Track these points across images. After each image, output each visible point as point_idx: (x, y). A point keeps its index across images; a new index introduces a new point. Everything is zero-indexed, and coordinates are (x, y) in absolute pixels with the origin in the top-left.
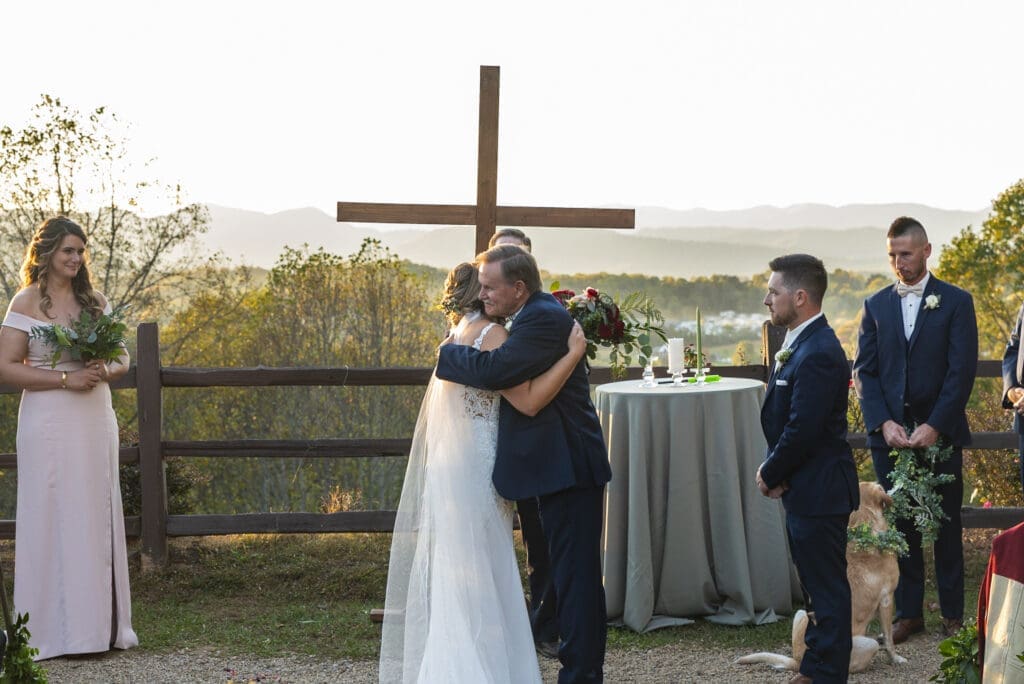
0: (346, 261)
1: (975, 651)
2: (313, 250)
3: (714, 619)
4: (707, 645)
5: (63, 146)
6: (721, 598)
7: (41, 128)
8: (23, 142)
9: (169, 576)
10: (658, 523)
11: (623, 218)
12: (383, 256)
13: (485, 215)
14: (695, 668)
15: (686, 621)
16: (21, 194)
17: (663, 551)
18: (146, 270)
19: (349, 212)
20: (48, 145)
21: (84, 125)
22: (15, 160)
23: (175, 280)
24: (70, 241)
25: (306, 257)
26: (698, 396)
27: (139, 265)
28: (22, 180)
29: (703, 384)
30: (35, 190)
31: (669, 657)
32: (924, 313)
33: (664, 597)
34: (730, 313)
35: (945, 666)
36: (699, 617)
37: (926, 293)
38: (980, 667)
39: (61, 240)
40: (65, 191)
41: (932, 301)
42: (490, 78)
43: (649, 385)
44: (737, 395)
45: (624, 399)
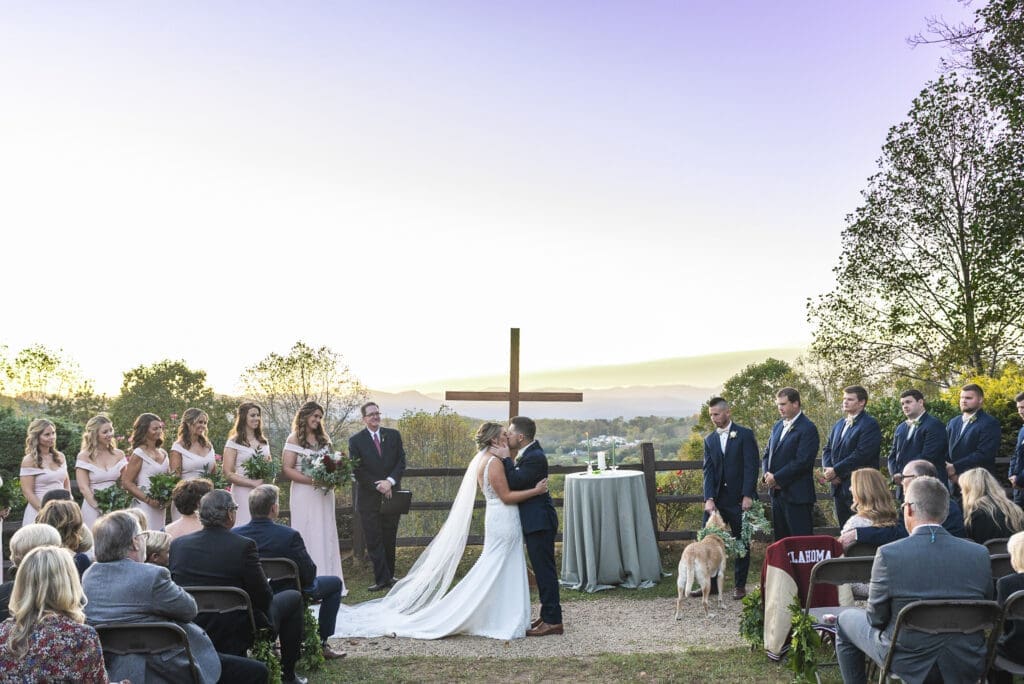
0: (432, 415)
1: (760, 602)
2: (418, 411)
3: (624, 586)
4: (622, 598)
5: (306, 365)
6: (626, 575)
7: (296, 357)
8: (288, 364)
9: (366, 568)
10: (597, 540)
11: (578, 397)
12: (449, 413)
13: (514, 396)
14: (618, 609)
15: (610, 587)
16: (287, 388)
17: (599, 553)
18: (342, 421)
19: (450, 396)
20: (298, 365)
21: (316, 355)
22: (284, 372)
23: (356, 425)
24: (317, 412)
25: (414, 413)
26: (613, 480)
27: (339, 418)
28: (287, 380)
29: (615, 473)
30: (293, 385)
31: (605, 605)
32: (730, 440)
33: (601, 575)
34: (604, 436)
35: (745, 610)
36: (617, 584)
37: (731, 431)
38: (763, 611)
39: (314, 411)
40: (306, 386)
41: (733, 434)
42: (515, 333)
43: (590, 474)
44: (632, 479)
45: (578, 481)
